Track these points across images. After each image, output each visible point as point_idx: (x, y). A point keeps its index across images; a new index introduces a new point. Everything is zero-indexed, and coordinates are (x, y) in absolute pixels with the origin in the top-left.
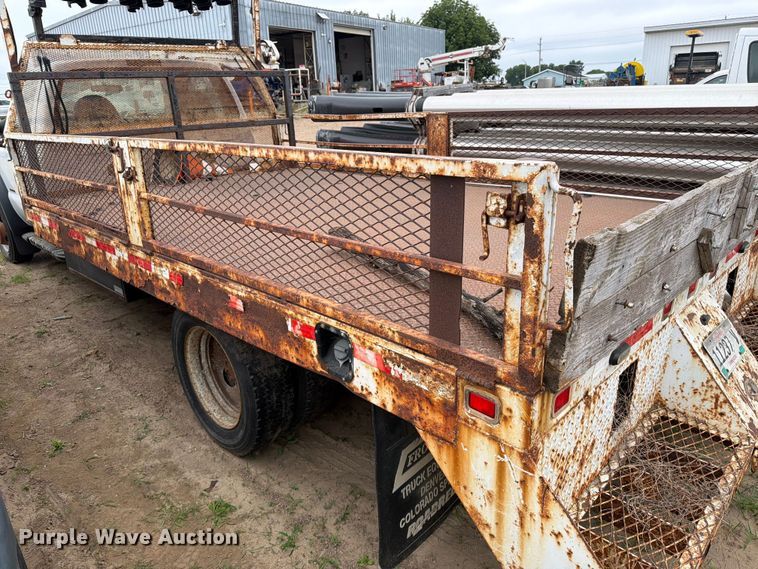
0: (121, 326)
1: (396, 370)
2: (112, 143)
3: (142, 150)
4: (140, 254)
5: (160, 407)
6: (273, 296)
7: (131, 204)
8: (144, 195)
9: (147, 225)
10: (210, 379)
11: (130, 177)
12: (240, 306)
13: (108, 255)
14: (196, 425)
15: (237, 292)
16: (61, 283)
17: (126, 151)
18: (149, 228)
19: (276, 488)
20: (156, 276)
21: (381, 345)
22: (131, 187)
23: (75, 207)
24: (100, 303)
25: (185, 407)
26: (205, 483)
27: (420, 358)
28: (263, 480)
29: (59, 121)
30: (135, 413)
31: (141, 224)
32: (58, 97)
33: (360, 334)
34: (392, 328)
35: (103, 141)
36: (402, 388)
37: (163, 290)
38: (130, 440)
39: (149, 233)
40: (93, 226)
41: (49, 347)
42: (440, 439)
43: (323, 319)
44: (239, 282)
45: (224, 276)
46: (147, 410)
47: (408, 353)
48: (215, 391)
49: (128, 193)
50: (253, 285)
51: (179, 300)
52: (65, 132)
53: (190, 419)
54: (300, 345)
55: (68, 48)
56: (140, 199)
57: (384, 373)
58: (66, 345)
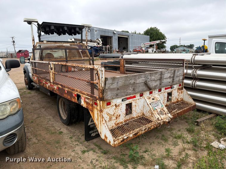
0: (49, 103)
1: (86, 100)
2: (49, 63)
3: (54, 64)
4: (52, 84)
5: (53, 117)
6: (71, 90)
7: (51, 74)
8: (54, 72)
9: (54, 78)
10: (63, 110)
11: (52, 69)
12: (66, 92)
13: (47, 85)
14: (60, 120)
15: (66, 89)
16: (38, 94)
17: (51, 64)
18: (54, 79)
19: (72, 131)
20: (54, 88)
21: (84, 96)
22: (52, 71)
23: (42, 76)
24: (46, 98)
25: (58, 117)
26: (59, 129)
27: (89, 97)
28: (70, 129)
29: (41, 58)
30: (48, 117)
31: (53, 78)
32: (42, 53)
33: (82, 94)
34: (86, 93)
35: (47, 62)
36: (87, 103)
37: (55, 91)
38: (46, 122)
39: (54, 80)
40: (44, 79)
41: (34, 106)
42: (91, 111)
43: (78, 93)
44: (67, 88)
45: (65, 87)
46: (51, 117)
47: (88, 97)
48: (64, 113)
49: (51, 72)
50: (69, 88)
51: (57, 92)
52: (42, 60)
53: (59, 119)
54: (74, 98)
55: (45, 43)
56: (53, 73)
57: (85, 101)
58: (37, 106)
